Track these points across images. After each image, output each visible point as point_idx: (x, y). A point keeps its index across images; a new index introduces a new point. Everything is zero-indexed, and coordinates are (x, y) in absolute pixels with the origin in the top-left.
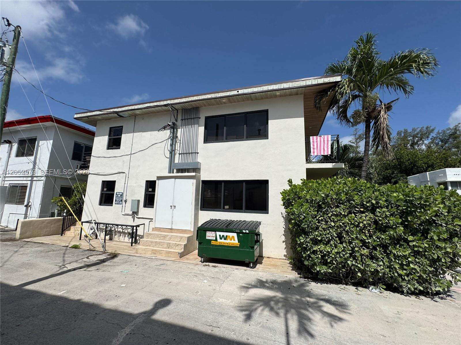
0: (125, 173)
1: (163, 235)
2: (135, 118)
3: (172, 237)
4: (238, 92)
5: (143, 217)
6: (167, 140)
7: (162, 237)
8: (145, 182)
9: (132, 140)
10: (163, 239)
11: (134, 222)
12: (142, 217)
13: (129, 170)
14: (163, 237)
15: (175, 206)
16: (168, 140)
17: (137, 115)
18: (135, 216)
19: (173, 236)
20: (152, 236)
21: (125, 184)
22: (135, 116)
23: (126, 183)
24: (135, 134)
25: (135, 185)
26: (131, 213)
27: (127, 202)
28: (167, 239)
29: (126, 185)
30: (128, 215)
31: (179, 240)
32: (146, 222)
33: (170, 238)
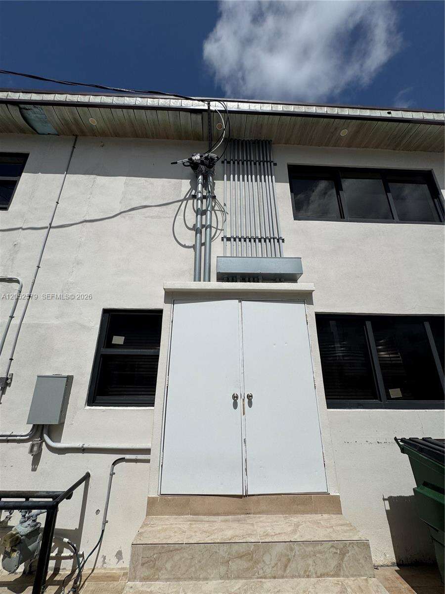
0: (17, 281)
1: (242, 549)
2: (76, 140)
3: (292, 549)
4: (389, 113)
5: (86, 446)
6: (182, 201)
7: (239, 561)
8: (100, 313)
9: (59, 190)
10: (248, 569)
11: (34, 470)
12: (78, 444)
13: (35, 272)
14: (241, 557)
15: (250, 397)
16: (185, 202)
17: (83, 134)
18: (43, 440)
19: (296, 547)
20: (177, 558)
21: (12, 317)
22: (77, 136)
23: (18, 314)
24: (71, 178)
25: (55, 322)
26: (25, 430)
27: (9, 385)
28: (268, 571)
29: (16, 322)
30: (8, 441)
31: (333, 563)
32: (99, 465)
33: (284, 560)
